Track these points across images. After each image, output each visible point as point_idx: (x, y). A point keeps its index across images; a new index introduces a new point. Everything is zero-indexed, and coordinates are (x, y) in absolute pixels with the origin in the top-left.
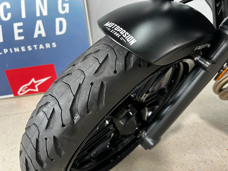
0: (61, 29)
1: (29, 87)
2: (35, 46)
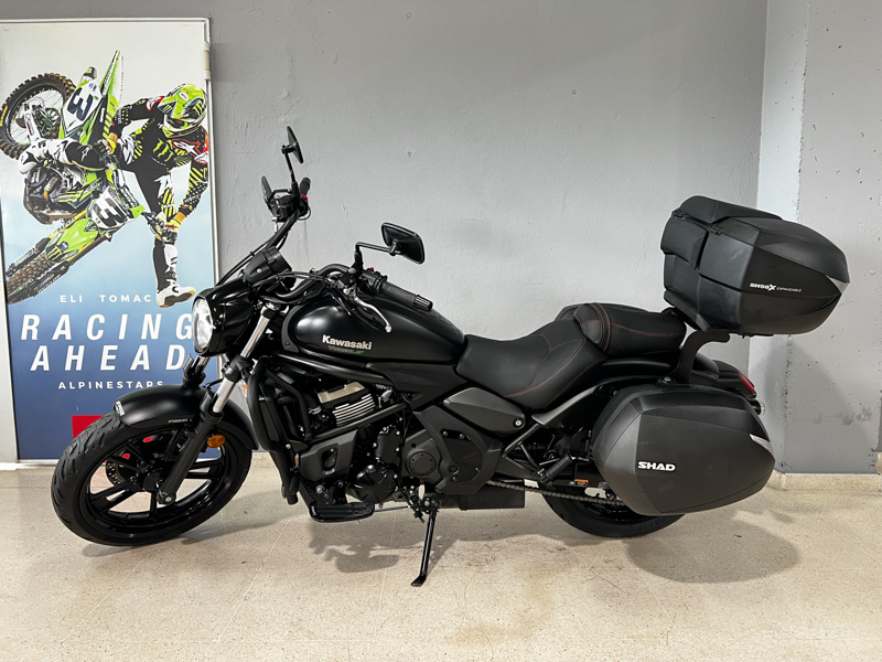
2: (129, 383)
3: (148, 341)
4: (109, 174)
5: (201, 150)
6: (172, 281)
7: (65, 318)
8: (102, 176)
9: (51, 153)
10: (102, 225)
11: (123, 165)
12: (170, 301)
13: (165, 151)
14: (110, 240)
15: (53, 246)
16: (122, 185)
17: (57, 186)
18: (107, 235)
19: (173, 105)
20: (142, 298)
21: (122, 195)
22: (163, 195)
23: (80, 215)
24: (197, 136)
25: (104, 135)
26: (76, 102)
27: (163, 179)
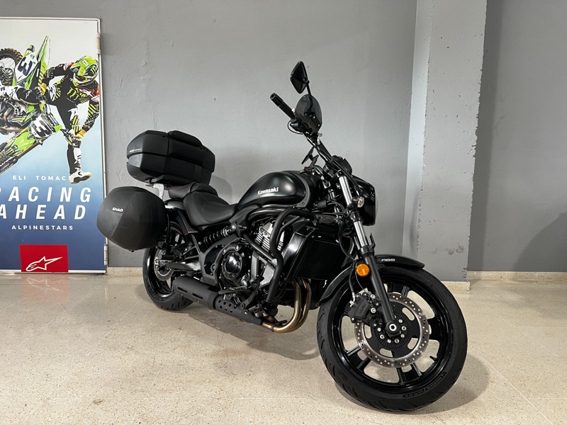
0: (79, 215)
1: (38, 265)
2: (53, 226)
3: (64, 203)
4: (42, 107)
5: (95, 94)
6: (78, 169)
7: (16, 189)
8: (37, 107)
9: (8, 94)
10: (37, 136)
11: (49, 102)
12: (77, 180)
13: (74, 94)
14: (42, 144)
15: (9, 147)
16: (49, 113)
17: (11, 113)
18: (40, 142)
19: (79, 68)
20: (60, 178)
21: (49, 119)
22: (73, 120)
23: (25, 130)
24: (92, 86)
25: (39, 84)
26: (22, 65)
27: (73, 110)
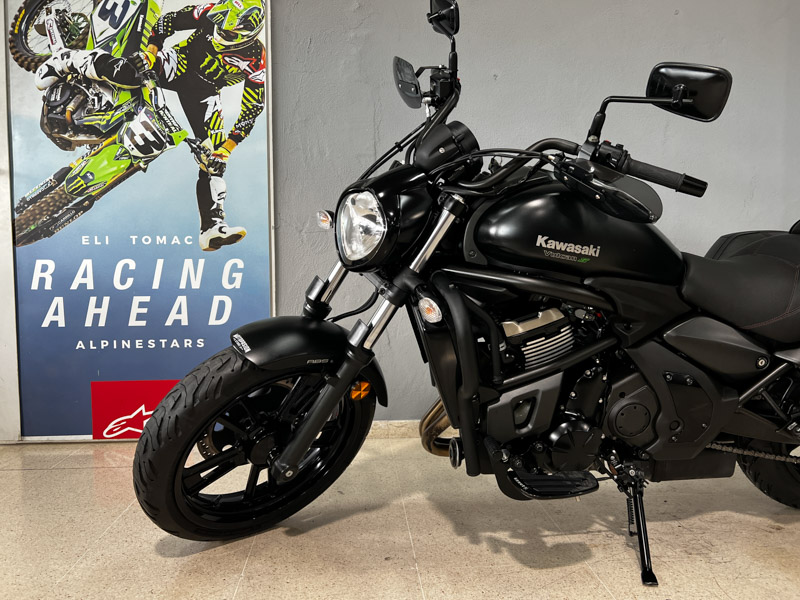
0: (219, 316)
1: (129, 423)
2: (163, 341)
3: (188, 291)
4: (146, 93)
5: (256, 67)
6: (218, 220)
7: (87, 264)
8: (137, 95)
9: (77, 66)
10: (136, 152)
11: (163, 82)
12: (215, 243)
13: (214, 67)
14: (145, 170)
15: (75, 177)
16: (161, 106)
17: (82, 105)
18: (142, 164)
19: (225, 14)
20: (182, 240)
21: (161, 118)
22: (211, 119)
23: (110, 140)
24: (252, 51)
25: (142, 46)
26: (109, 7)
27: (210, 100)
